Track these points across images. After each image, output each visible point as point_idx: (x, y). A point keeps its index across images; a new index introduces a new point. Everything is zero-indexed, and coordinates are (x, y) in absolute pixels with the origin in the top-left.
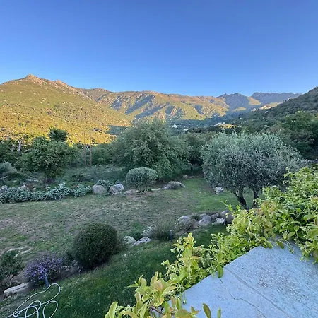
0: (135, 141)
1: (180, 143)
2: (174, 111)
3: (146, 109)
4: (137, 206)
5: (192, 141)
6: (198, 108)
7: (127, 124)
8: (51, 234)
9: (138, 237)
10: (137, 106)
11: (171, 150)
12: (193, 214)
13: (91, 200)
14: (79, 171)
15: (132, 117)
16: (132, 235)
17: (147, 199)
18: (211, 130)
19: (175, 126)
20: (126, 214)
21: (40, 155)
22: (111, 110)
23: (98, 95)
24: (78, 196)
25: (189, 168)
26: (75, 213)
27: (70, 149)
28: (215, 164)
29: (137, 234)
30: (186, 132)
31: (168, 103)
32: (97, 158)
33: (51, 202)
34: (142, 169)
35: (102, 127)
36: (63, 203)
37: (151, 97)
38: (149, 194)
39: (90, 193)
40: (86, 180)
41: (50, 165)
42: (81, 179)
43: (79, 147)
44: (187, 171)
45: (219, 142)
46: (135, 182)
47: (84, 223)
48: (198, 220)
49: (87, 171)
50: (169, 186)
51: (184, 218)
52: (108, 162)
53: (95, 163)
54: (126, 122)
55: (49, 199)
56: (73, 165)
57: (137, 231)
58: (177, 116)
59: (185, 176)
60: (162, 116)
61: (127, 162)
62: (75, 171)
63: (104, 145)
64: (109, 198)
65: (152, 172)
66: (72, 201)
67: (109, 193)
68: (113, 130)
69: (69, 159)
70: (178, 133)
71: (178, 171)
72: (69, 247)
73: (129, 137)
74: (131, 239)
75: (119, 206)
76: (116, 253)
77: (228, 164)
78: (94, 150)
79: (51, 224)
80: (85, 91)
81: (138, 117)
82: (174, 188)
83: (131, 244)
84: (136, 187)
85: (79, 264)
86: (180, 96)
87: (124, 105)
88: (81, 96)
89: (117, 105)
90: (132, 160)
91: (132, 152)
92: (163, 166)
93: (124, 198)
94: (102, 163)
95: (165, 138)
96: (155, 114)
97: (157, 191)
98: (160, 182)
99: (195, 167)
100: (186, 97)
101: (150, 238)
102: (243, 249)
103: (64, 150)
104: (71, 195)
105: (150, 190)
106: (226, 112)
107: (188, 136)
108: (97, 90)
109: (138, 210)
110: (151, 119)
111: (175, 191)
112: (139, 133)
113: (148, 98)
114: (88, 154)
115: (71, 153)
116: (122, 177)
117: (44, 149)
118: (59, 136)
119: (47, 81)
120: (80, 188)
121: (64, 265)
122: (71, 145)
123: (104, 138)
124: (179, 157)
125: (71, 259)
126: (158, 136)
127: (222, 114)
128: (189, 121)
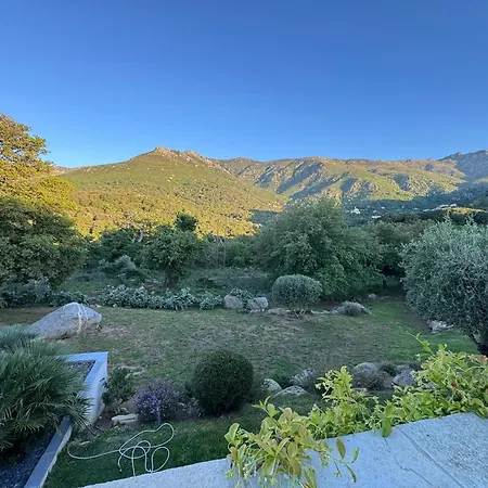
0: (289, 234)
1: (365, 239)
2: (356, 187)
3: (310, 184)
4: (286, 335)
5: (385, 236)
6: (401, 180)
7: (277, 208)
8: (168, 356)
9: (285, 384)
10: (295, 180)
11: (348, 249)
12: (383, 363)
13: (221, 316)
14: (208, 274)
15: (286, 197)
16: (276, 378)
17: (303, 325)
18: (424, 217)
19: (357, 211)
20: (270, 344)
21: (163, 249)
22: (257, 188)
23: (240, 167)
24: (204, 309)
25: (380, 282)
26: (199, 332)
27: (199, 242)
28: (429, 277)
29: (284, 378)
30: (376, 221)
31: (344, 175)
32: (233, 256)
33: (170, 313)
34: (297, 277)
35: (243, 211)
36: (186, 316)
37: (318, 165)
38: (306, 317)
39: (221, 306)
40: (216, 287)
41: (174, 263)
42: (210, 284)
43: (211, 240)
44: (377, 286)
45: (439, 239)
46: (286, 297)
47: (209, 347)
48: (393, 374)
49: (219, 275)
50: (342, 308)
51: (365, 367)
52: (247, 263)
53: (229, 263)
54: (277, 204)
55: (169, 308)
56: (201, 264)
57: (285, 374)
58: (362, 194)
59: (371, 296)
60: (334, 194)
61: (275, 264)
62: (202, 273)
63: (243, 239)
64: (245, 317)
65: (312, 283)
66: (197, 314)
67: (246, 309)
68: (258, 216)
69: (195, 256)
70: (363, 222)
71: (359, 285)
72: (188, 378)
73: (280, 227)
74: (274, 385)
75: (259, 331)
76: (251, 402)
77: (455, 281)
78: (229, 245)
79: (168, 343)
80: (222, 163)
81: (296, 196)
82: (351, 313)
83: (274, 392)
84: (287, 304)
85: (199, 404)
86: (368, 162)
87: (276, 181)
88: (217, 170)
89: (265, 181)
90: (282, 263)
91: (284, 251)
92: (333, 274)
93: (267, 319)
94: (238, 264)
95: (338, 230)
96: (324, 191)
97: (320, 315)
98: (327, 301)
99: (391, 281)
100: (378, 163)
101: (305, 388)
102: (438, 411)
103: (191, 243)
104: (196, 305)
105: (308, 312)
106: (457, 185)
107: (380, 228)
108: (239, 159)
109: (288, 341)
110: (315, 200)
111: (352, 318)
112: (295, 222)
113: (313, 167)
114: (222, 249)
115: (200, 247)
116: (265, 288)
117: (168, 242)
118: (187, 224)
119: (178, 153)
120: (208, 297)
121: (180, 401)
122: (200, 237)
123: (244, 228)
124: (361, 262)
125: (190, 396)
126: (326, 226)
127: (449, 189)
128: (383, 203)
